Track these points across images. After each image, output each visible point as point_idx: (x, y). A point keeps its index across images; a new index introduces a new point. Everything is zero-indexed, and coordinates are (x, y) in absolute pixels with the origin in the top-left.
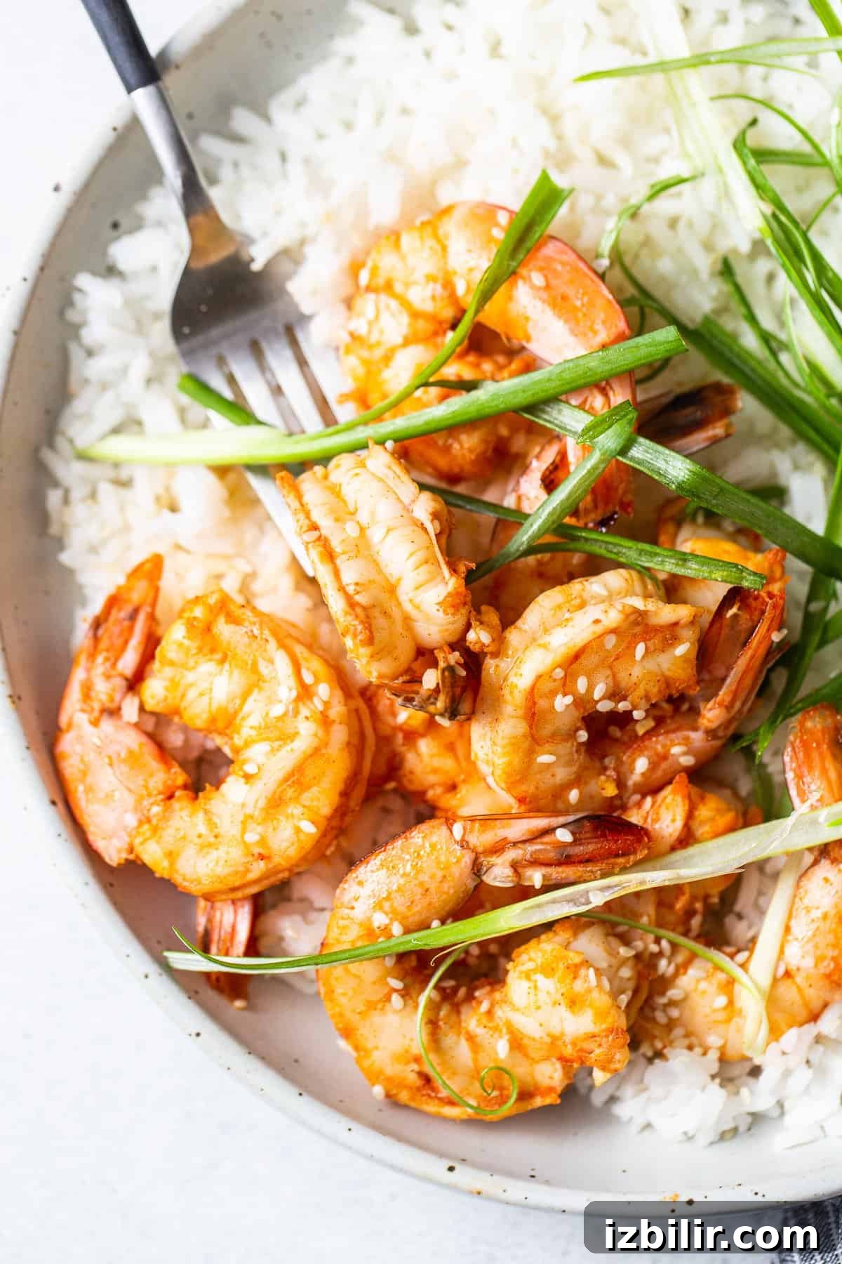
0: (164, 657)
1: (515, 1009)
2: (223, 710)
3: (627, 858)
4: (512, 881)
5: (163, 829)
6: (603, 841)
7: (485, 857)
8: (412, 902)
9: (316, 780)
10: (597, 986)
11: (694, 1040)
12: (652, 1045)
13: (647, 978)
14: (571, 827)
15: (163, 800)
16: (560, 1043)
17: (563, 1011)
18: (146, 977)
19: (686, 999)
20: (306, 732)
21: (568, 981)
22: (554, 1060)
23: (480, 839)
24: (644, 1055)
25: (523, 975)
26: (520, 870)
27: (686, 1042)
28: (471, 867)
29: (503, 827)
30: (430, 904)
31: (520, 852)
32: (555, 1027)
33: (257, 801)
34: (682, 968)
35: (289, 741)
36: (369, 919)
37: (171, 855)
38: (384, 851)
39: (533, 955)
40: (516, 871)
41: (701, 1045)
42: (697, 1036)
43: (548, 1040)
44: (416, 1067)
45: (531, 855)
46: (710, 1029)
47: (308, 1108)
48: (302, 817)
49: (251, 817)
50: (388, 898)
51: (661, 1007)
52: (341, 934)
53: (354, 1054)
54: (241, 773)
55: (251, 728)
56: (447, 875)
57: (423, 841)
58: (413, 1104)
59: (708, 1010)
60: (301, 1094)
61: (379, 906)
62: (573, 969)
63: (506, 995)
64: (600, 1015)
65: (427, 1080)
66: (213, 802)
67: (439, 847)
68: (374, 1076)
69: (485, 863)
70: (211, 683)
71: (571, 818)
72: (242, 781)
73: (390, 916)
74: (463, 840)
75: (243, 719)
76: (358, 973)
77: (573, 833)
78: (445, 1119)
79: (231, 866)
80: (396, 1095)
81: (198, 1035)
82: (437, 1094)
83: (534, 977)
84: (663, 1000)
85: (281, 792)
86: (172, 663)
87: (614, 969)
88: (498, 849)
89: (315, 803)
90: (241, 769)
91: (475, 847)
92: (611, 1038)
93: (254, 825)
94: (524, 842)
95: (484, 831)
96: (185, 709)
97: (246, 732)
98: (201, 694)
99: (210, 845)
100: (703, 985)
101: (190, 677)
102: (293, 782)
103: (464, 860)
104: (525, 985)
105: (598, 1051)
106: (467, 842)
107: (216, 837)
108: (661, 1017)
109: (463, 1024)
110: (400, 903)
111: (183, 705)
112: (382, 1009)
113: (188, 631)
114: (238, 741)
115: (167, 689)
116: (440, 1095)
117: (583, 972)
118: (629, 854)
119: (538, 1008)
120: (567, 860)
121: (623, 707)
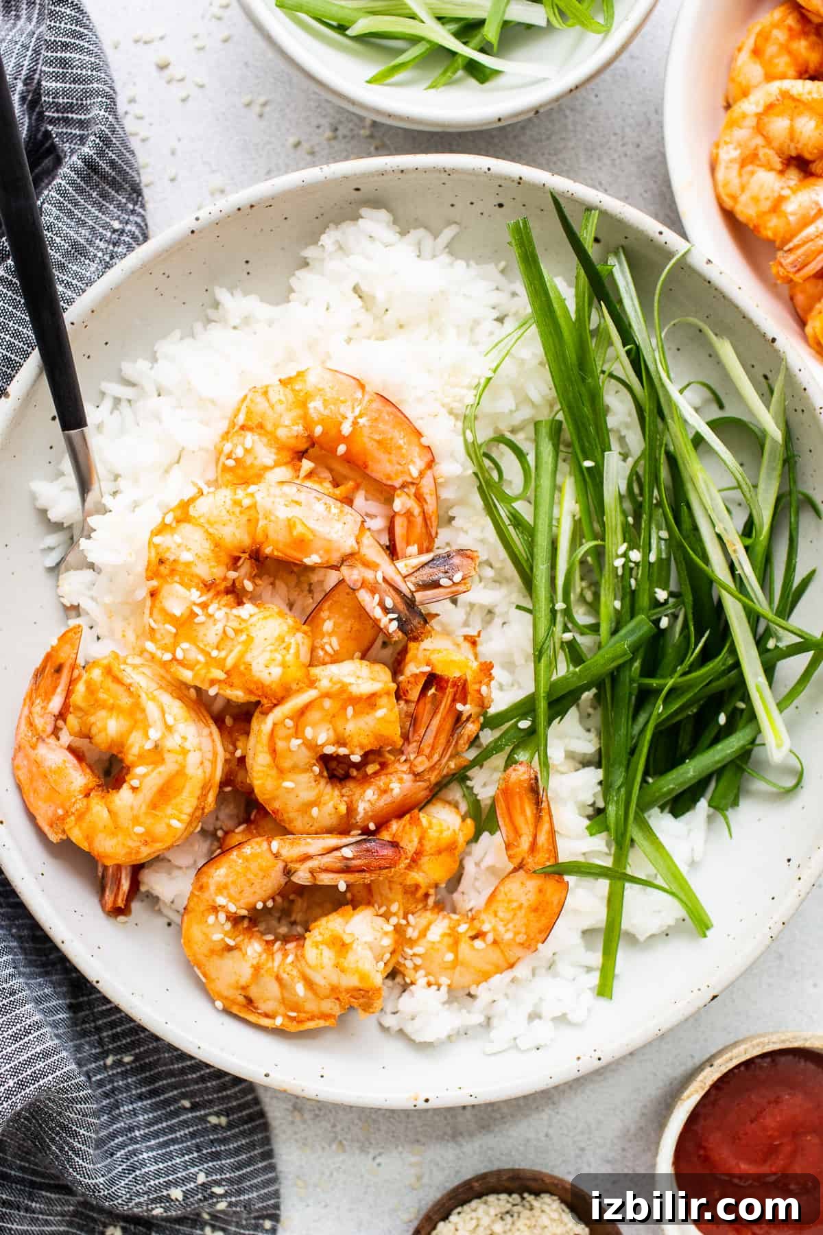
1: (308, 965)
4: (310, 881)
7: (293, 864)
8: (242, 891)
11: (431, 978)
16: (337, 989)
22: (333, 999)
23: (290, 851)
25: (314, 943)
26: (316, 874)
27: (425, 980)
28: (283, 870)
30: (255, 892)
31: (317, 862)
32: (334, 981)
33: (140, 806)
34: (425, 930)
37: (89, 837)
39: (321, 930)
40: (313, 874)
42: (433, 976)
43: (329, 987)
44: (243, 993)
45: (324, 865)
49: (138, 815)
51: (409, 956)
53: (204, 980)
56: (267, 874)
57: (253, 851)
58: (240, 1015)
65: (250, 1001)
69: (293, 868)
72: (131, 790)
73: (228, 899)
74: (278, 853)
75: (128, 748)
77: (354, 851)
79: (127, 848)
80: (230, 1008)
82: (256, 1009)
83: (320, 947)
84: (411, 952)
86: (80, 709)
87: (378, 940)
88: (301, 860)
90: (132, 781)
91: (286, 858)
94: (320, 855)
95: (292, 847)
97: (131, 758)
98: (101, 730)
101: (92, 718)
103: (278, 866)
104: (315, 950)
105: (362, 1000)
106: (281, 854)
107: (117, 827)
108: (409, 964)
114: (128, 763)
116: (258, 1011)
120: (347, 870)
121: (343, 751)
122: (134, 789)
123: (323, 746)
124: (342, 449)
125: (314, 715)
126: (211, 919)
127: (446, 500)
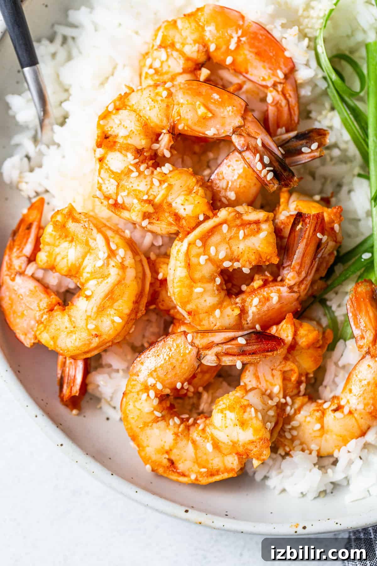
0: (44, 241)
1: (215, 428)
2: (73, 265)
3: (273, 352)
4: (216, 363)
5: (49, 326)
6: (261, 344)
7: (203, 350)
8: (167, 373)
9: (121, 296)
10: (255, 417)
11: (304, 446)
12: (284, 449)
13: (282, 417)
14: (246, 337)
15: (47, 312)
16: (237, 445)
17: (238, 429)
18: (36, 416)
19: (300, 426)
20: (114, 273)
21: (241, 414)
22: (234, 454)
23: (201, 342)
24: (280, 454)
25: (220, 411)
26: (220, 357)
27: (300, 447)
28: (196, 355)
29: (212, 336)
30: (176, 374)
31: (220, 348)
32: (235, 437)
33: (92, 309)
34: (298, 410)
35: (106, 278)
36: (146, 381)
37: (54, 338)
38: (154, 347)
39: (225, 401)
40: (218, 358)
41: (308, 449)
42: (306, 444)
43: (231, 443)
44: (167, 456)
45: (226, 350)
46: (312, 440)
47: (116, 481)
48: (114, 315)
49: (90, 316)
50: (155, 370)
51: (288, 430)
52: (132, 388)
53: (137, 449)
54: (84, 295)
55: (87, 273)
56: (184, 359)
57: (173, 343)
58: (165, 475)
59: (311, 431)
60: (112, 474)
61: (151, 375)
62: (243, 408)
63: (211, 421)
64: (256, 431)
65: (172, 463)
66: (72, 311)
67: (180, 345)
68: (146, 460)
69: (203, 354)
70: (67, 253)
71: (246, 332)
72: (85, 299)
73: (156, 379)
74: (192, 342)
75: (84, 269)
76: (140, 408)
77: (246, 340)
78: (180, 483)
79: (83, 341)
80: (157, 470)
81: (62, 445)
82: (177, 470)
83: (224, 412)
84: (289, 427)
85: (104, 303)
86: (48, 244)
87: (265, 411)
88: (209, 347)
89: (121, 308)
90: (84, 293)
91: (198, 346)
92: (261, 443)
93: (92, 321)
94: (222, 343)
95: (202, 338)
96: (56, 266)
97: (85, 275)
98: (63, 258)
99: (72, 332)
100: (308, 419)
101: (57, 250)
102: (109, 298)
103: (192, 352)
104: (220, 415)
105: (255, 450)
106: (194, 343)
107: (74, 327)
108: (288, 436)
109: (190, 435)
110: (161, 373)
111: (55, 264)
112: (151, 426)
113: (54, 227)
114: (83, 280)
115: (47, 256)
116: (178, 471)
117: (248, 409)
118: (274, 351)
119: (227, 427)
120: (243, 353)
121: (237, 265)
122: (87, 297)
123: (222, 261)
124: (229, 60)
125: (216, 238)
126: (144, 396)
127: (304, 96)
